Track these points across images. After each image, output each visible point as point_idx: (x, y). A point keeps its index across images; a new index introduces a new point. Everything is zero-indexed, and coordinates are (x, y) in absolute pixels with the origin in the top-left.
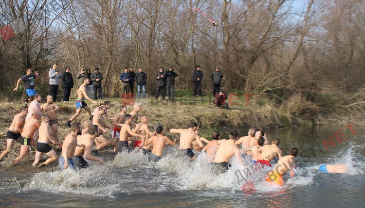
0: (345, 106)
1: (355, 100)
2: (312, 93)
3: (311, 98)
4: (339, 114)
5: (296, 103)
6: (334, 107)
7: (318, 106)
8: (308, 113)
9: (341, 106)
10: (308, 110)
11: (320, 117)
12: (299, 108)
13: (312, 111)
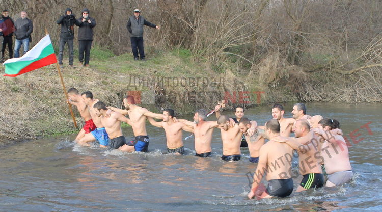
0: (346, 72)
1: (361, 62)
2: (296, 52)
3: (294, 59)
4: (337, 84)
5: (272, 68)
6: (329, 73)
7: (306, 72)
8: (290, 83)
9: (342, 72)
10: (289, 79)
11: (309, 89)
12: (277, 75)
13: (296, 80)
